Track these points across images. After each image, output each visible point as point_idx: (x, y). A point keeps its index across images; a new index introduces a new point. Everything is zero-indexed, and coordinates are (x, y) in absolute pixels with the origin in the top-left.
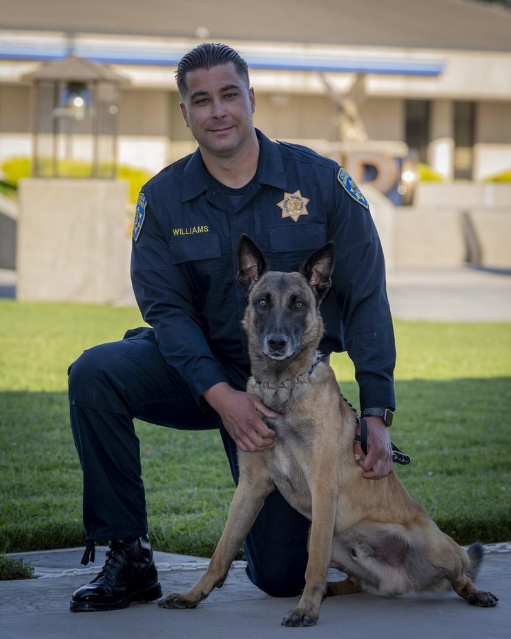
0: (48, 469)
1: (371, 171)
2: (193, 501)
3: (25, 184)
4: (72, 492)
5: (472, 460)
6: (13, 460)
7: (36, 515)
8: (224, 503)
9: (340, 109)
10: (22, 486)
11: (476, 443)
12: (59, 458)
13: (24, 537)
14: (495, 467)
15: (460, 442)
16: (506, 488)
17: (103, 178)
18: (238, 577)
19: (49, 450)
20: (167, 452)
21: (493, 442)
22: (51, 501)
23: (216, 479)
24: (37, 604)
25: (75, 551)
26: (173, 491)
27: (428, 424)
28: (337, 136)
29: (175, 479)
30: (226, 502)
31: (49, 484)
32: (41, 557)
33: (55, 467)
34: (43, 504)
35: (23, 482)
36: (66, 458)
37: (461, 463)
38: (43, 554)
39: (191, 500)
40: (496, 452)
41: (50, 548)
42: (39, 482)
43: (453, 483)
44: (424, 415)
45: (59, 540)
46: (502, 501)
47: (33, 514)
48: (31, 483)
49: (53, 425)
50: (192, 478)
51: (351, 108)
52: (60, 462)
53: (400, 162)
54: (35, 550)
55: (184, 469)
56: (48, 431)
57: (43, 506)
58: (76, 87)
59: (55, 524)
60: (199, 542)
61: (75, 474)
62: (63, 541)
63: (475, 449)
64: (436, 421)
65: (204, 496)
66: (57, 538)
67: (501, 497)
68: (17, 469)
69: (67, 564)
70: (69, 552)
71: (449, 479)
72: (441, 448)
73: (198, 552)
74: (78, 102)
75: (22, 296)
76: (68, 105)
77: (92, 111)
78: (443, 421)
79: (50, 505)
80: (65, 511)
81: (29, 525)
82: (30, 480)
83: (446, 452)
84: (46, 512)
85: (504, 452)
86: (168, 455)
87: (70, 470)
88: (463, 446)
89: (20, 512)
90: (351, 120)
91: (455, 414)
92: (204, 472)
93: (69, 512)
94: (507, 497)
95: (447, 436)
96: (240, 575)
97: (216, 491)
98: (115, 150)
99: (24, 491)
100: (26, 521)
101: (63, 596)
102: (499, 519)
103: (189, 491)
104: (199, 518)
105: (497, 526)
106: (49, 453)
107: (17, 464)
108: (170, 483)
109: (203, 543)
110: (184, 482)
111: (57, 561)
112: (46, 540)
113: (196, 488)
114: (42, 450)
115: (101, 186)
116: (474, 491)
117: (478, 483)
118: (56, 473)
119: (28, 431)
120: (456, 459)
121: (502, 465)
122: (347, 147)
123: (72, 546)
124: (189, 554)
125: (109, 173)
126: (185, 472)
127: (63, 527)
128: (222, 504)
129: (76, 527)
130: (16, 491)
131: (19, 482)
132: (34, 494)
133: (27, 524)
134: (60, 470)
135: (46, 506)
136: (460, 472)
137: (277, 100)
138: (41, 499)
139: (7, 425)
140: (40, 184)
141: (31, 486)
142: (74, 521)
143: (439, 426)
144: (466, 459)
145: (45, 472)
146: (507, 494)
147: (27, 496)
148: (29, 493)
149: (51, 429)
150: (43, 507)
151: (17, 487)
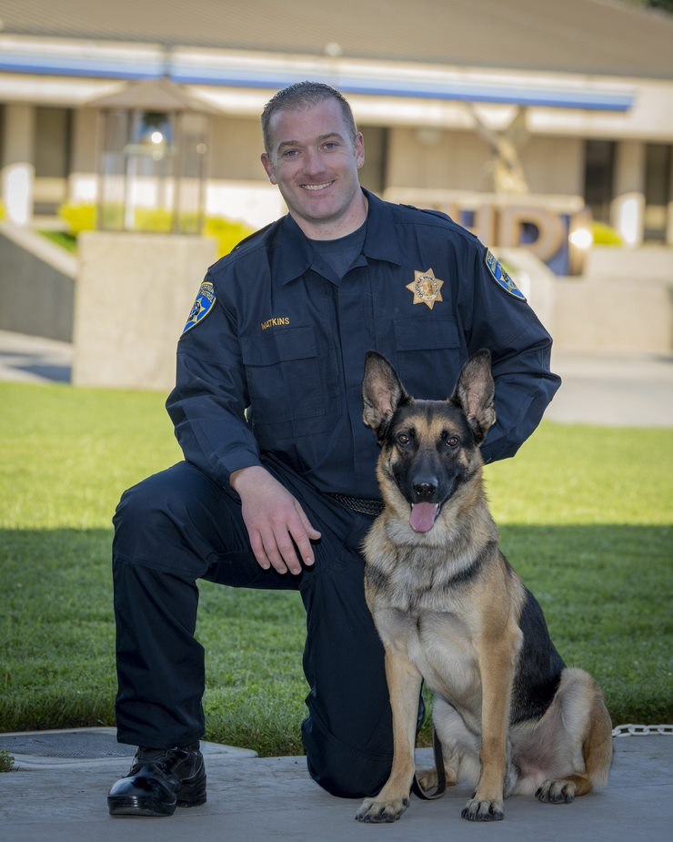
0: (57, 620)
1: (530, 231)
2: (235, 669)
3: (87, 238)
4: (82, 653)
5: (603, 621)
6: (13, 607)
7: (30, 684)
8: (275, 673)
9: (495, 152)
10: (18, 643)
11: (612, 598)
12: (73, 605)
13: (11, 713)
14: (632, 633)
15: (592, 597)
16: (640, 663)
17: (185, 233)
18: (276, 776)
19: (62, 593)
20: (213, 601)
21: (634, 597)
22: (52, 665)
23: (272, 638)
24: (7, 809)
25: (75, 733)
26: (213, 654)
27: (554, 571)
28: (489, 186)
29: (218, 638)
30: (277, 671)
31: (54, 642)
32: (31, 740)
33: (66, 618)
34: (41, 669)
35: (20, 638)
36: (83, 606)
37: (589, 625)
38: (34, 735)
39: (232, 668)
40: (636, 611)
41: (45, 729)
42: (41, 638)
43: (574, 653)
44: (552, 558)
45: (56, 717)
46: (632, 680)
47: (25, 683)
48: (31, 639)
49: (75, 560)
50: (239, 637)
51: (508, 150)
52: (73, 610)
53: (567, 220)
54: (24, 730)
55: (232, 624)
56: (66, 568)
57: (40, 671)
58: (155, 118)
59: (52, 697)
60: (233, 727)
61: (90, 628)
62: (61, 718)
63: (609, 606)
64: (567, 566)
65: (251, 663)
66: (54, 715)
67: (632, 675)
68: (15, 620)
69: (61, 751)
70: (66, 735)
71: (570, 646)
72: (567, 604)
73: (232, 739)
74: (157, 137)
75: (79, 379)
76: (143, 141)
77: (174, 149)
78: (575, 566)
79: (50, 669)
80: (68, 680)
81: (18, 698)
82: (29, 636)
83: (571, 609)
84: (42, 680)
85: (647, 611)
86: (214, 605)
87: (84, 623)
88: (595, 602)
89: (9, 678)
90: (508, 166)
91: (593, 557)
92: (258, 630)
93: (73, 680)
94: (639, 675)
95: (577, 588)
96: (279, 774)
97: (268, 656)
98: (202, 197)
99: (19, 650)
100: (15, 692)
101: (43, 798)
102: (624, 706)
103: (233, 655)
104: (237, 694)
105: (622, 714)
106: (62, 598)
107: (17, 613)
108: (211, 643)
109: (238, 728)
110: (230, 642)
111: (49, 746)
112: (39, 718)
113: (242, 652)
114: (53, 594)
115: (181, 243)
116: (599, 665)
117: (607, 653)
118: (65, 626)
119: (40, 567)
120: (583, 619)
121: (642, 628)
122: (501, 200)
123: (73, 726)
124: (220, 742)
125: (193, 228)
126: (233, 628)
127: (62, 701)
128: (271, 674)
129: (79, 701)
130: (10, 650)
131: (15, 638)
132: (32, 654)
133: (15, 695)
134: (72, 623)
135: (45, 671)
136: (587, 637)
137: (425, 136)
138: (39, 662)
139: (15, 558)
140: (106, 239)
141: (30, 644)
142: (77, 694)
143: (570, 574)
144: (596, 619)
145: (52, 624)
146: (639, 671)
147: (22, 657)
148: (26, 653)
149: (72, 565)
150: (40, 673)
151: (11, 644)
